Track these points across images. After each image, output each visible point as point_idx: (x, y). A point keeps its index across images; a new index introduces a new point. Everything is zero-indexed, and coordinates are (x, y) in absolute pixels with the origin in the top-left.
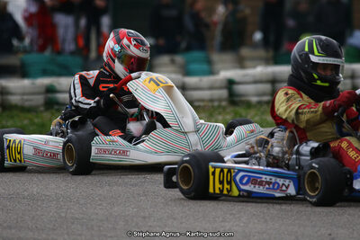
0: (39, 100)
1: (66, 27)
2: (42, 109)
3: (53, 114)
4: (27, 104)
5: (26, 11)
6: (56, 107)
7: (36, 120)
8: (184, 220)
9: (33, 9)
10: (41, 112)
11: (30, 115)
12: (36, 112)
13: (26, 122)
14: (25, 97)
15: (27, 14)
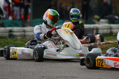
0: (7, 34)
1: (17, 11)
2: (8, 37)
3: (11, 39)
4: (3, 36)
5: (4, 5)
6: (13, 37)
7: (6, 41)
8: (52, 73)
9: (6, 5)
10: (8, 38)
11: (4, 39)
12: (6, 38)
13: (2, 42)
14: (2, 33)
15: (4, 7)
